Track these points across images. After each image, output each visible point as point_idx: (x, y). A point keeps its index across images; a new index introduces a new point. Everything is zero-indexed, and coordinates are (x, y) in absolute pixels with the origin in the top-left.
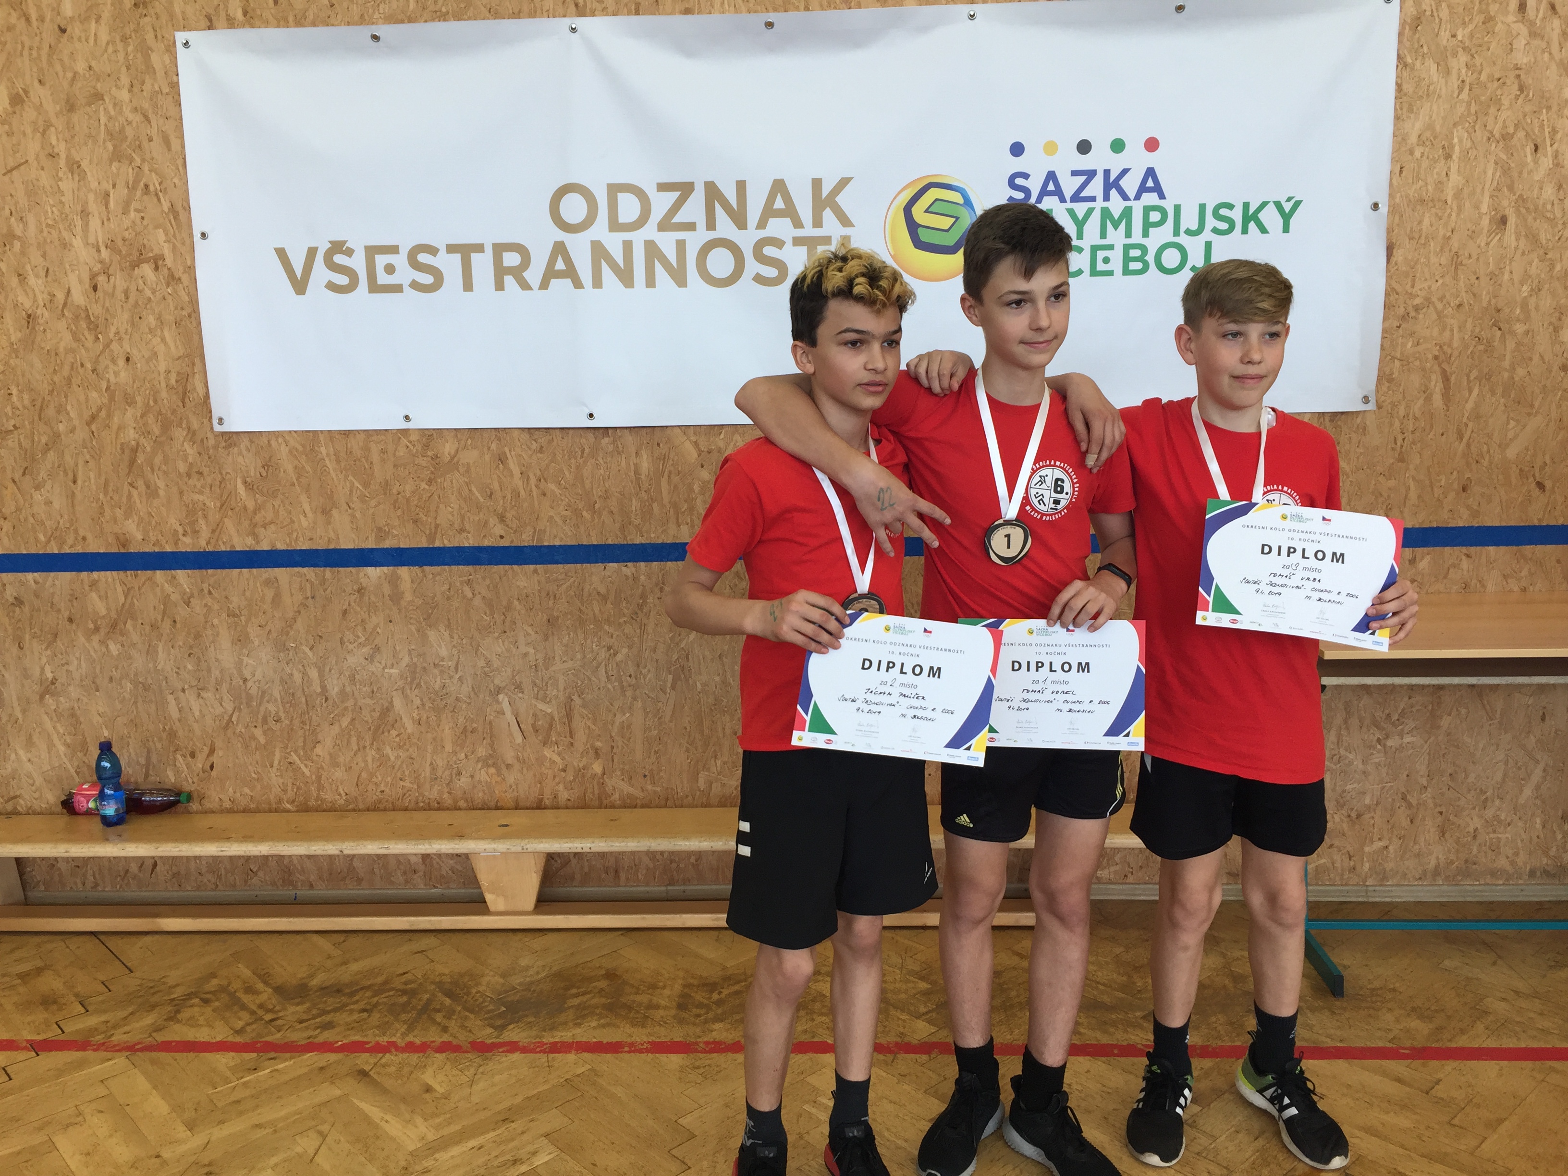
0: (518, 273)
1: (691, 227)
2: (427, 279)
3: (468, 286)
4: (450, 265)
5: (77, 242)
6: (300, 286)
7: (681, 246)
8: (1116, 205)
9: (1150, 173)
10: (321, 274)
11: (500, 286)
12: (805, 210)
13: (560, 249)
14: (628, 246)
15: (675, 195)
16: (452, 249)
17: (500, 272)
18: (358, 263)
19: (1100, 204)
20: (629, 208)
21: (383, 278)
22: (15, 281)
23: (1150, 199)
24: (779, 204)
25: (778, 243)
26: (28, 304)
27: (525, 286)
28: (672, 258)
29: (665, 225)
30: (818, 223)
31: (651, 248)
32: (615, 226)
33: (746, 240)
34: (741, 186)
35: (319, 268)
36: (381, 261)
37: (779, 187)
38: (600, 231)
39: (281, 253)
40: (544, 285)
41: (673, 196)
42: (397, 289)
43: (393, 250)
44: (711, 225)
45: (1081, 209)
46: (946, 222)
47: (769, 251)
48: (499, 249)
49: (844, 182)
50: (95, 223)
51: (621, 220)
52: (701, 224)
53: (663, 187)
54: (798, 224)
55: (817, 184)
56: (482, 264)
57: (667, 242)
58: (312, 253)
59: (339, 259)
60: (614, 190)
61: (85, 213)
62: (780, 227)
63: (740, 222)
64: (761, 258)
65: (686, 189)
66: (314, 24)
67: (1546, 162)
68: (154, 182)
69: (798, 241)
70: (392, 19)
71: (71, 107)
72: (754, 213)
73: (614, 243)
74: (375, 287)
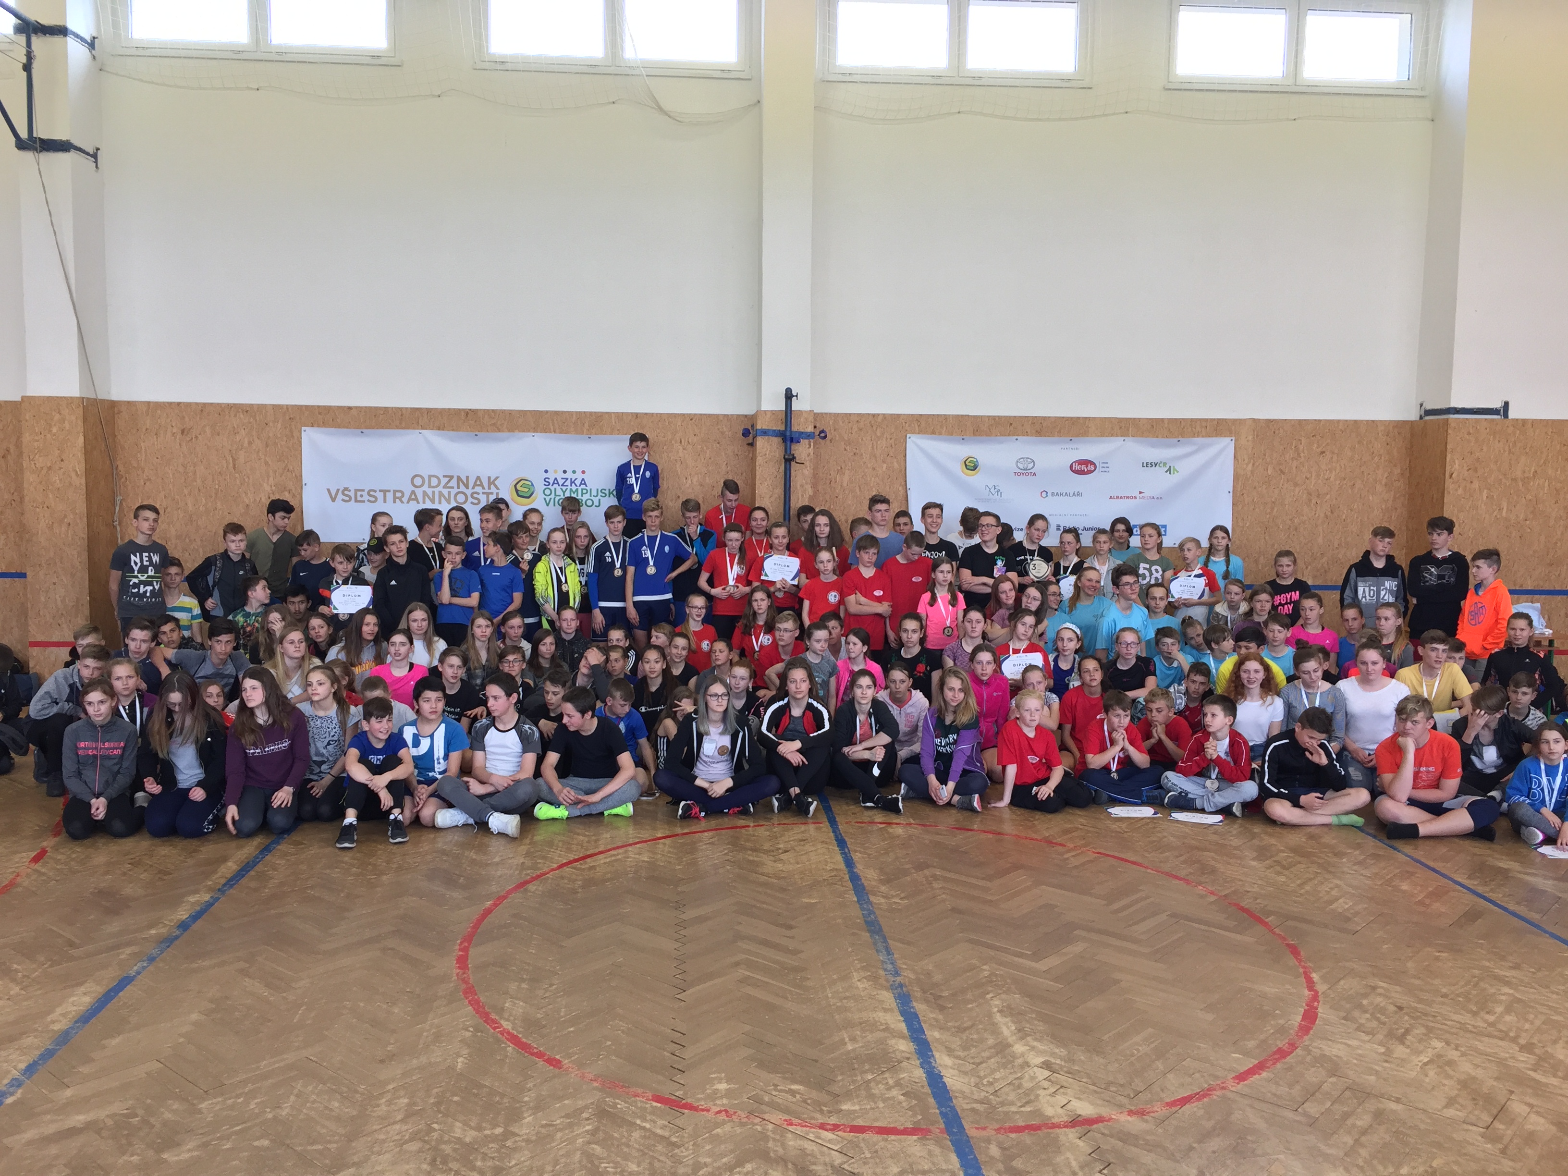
0: (400, 499)
1: (453, 488)
2: (373, 499)
3: (385, 501)
4: (380, 496)
5: (265, 485)
6: (333, 500)
7: (449, 492)
8: (574, 488)
9: (583, 480)
10: (340, 496)
11: (394, 502)
12: (486, 485)
13: (413, 492)
14: (433, 492)
15: (448, 479)
16: (380, 491)
17: (395, 498)
18: (352, 494)
19: (569, 487)
20: (434, 482)
21: (359, 498)
22: (244, 495)
23: (583, 486)
24: (478, 483)
25: (478, 494)
26: (247, 501)
27: (402, 502)
28: (447, 496)
29: (444, 487)
30: (489, 488)
31: (440, 493)
32: (430, 486)
33: (469, 492)
34: (467, 478)
35: (340, 495)
36: (359, 493)
37: (478, 478)
38: (425, 488)
39: (329, 490)
40: (408, 502)
41: (447, 479)
42: (364, 501)
43: (363, 490)
44: (458, 488)
45: (564, 488)
46: (526, 490)
47: (475, 495)
48: (395, 492)
49: (497, 478)
50: (271, 479)
51: (432, 484)
52: (456, 487)
53: (444, 476)
54: (484, 488)
55: (489, 478)
56: (390, 496)
57: (445, 492)
58: (338, 490)
59: (346, 492)
60: (430, 477)
61: (268, 477)
62: (478, 489)
63: (467, 488)
64: (472, 497)
65: (451, 477)
66: (344, 427)
67: (689, 482)
68: (291, 468)
69: (483, 493)
70: (367, 428)
71: (267, 446)
72: (471, 484)
73: (429, 491)
74: (356, 501)
